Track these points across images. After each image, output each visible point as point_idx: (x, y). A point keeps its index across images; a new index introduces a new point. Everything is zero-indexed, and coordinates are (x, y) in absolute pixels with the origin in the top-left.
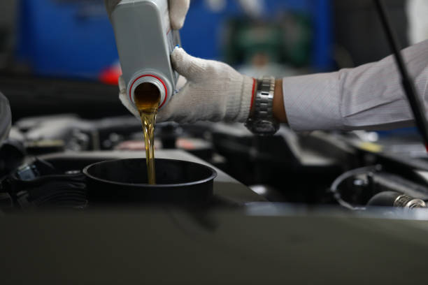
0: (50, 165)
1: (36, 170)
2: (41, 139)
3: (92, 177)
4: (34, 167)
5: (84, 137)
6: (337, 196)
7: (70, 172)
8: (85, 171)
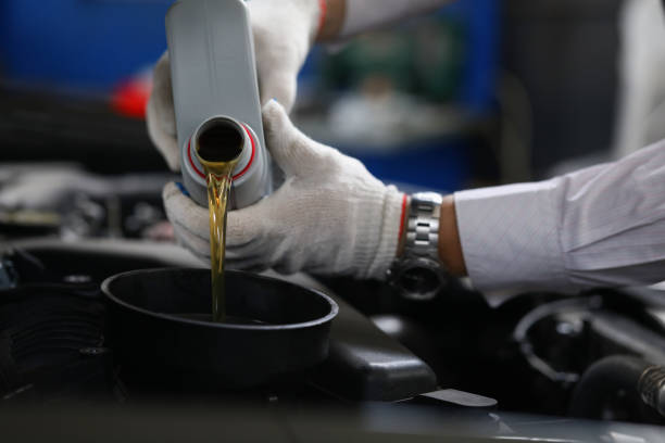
0: (35, 260)
1: (12, 270)
2: (19, 208)
3: (117, 300)
4: (9, 263)
5: (94, 211)
6: (526, 348)
7: (73, 279)
8: (104, 286)
